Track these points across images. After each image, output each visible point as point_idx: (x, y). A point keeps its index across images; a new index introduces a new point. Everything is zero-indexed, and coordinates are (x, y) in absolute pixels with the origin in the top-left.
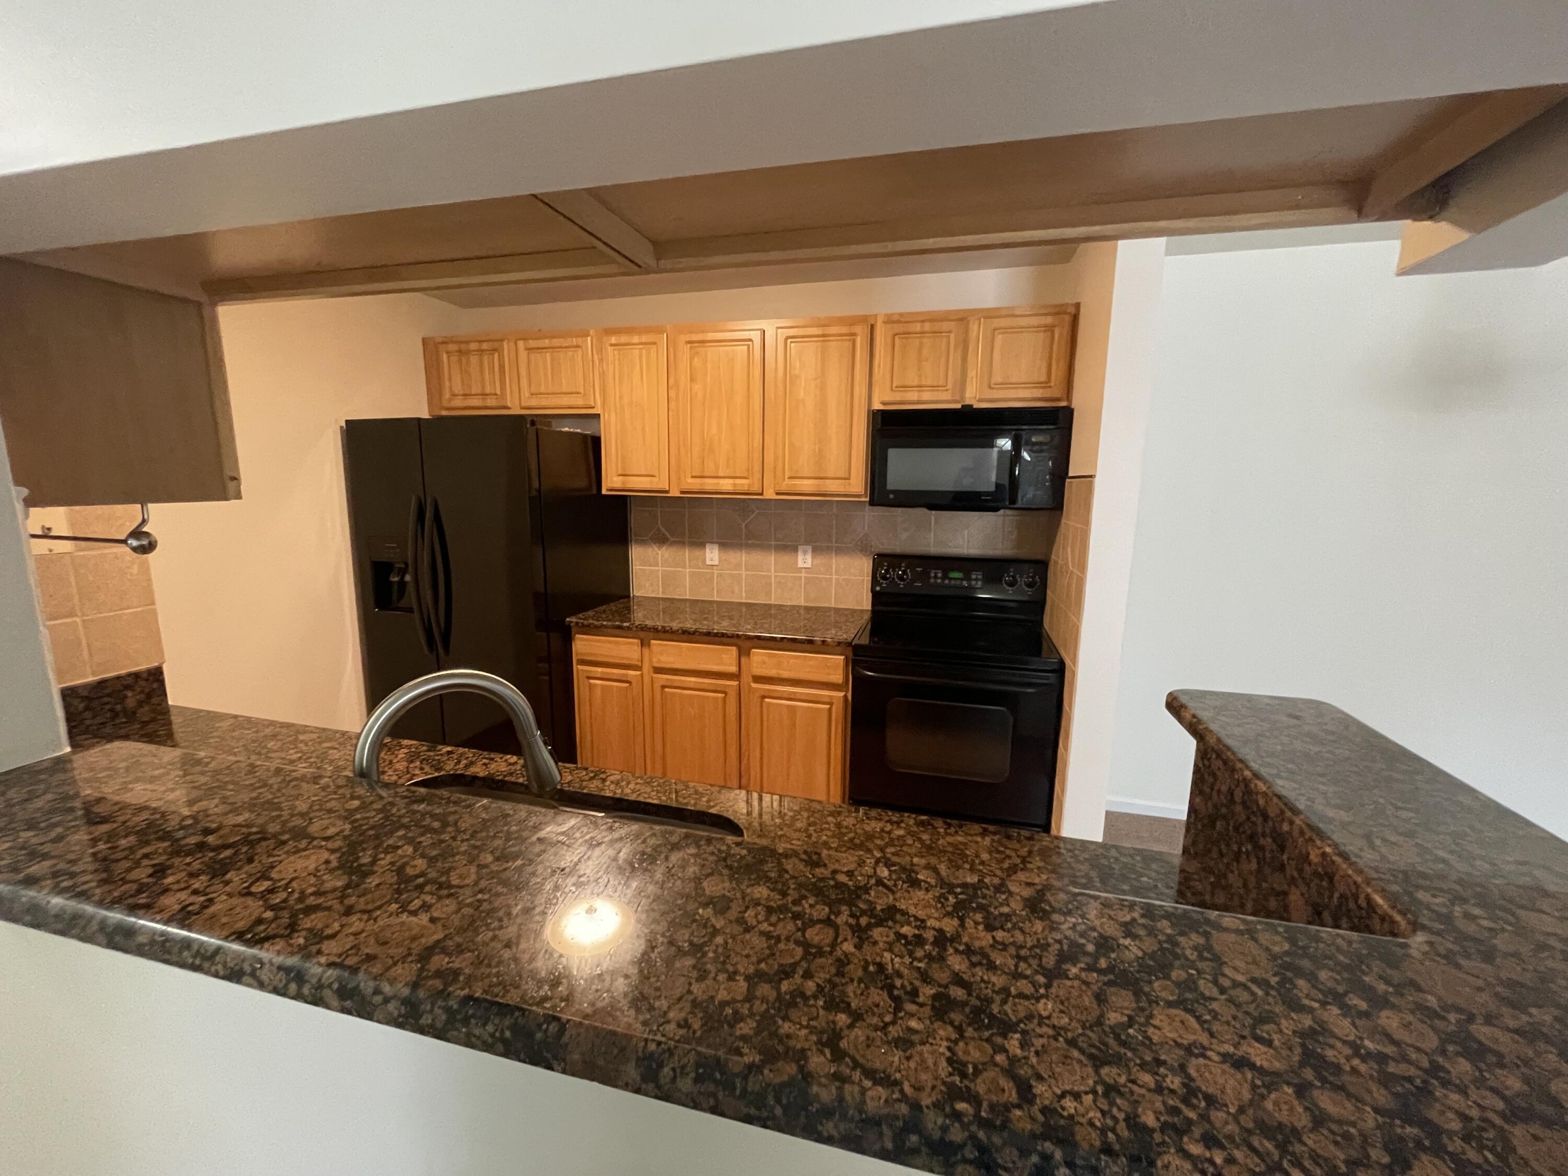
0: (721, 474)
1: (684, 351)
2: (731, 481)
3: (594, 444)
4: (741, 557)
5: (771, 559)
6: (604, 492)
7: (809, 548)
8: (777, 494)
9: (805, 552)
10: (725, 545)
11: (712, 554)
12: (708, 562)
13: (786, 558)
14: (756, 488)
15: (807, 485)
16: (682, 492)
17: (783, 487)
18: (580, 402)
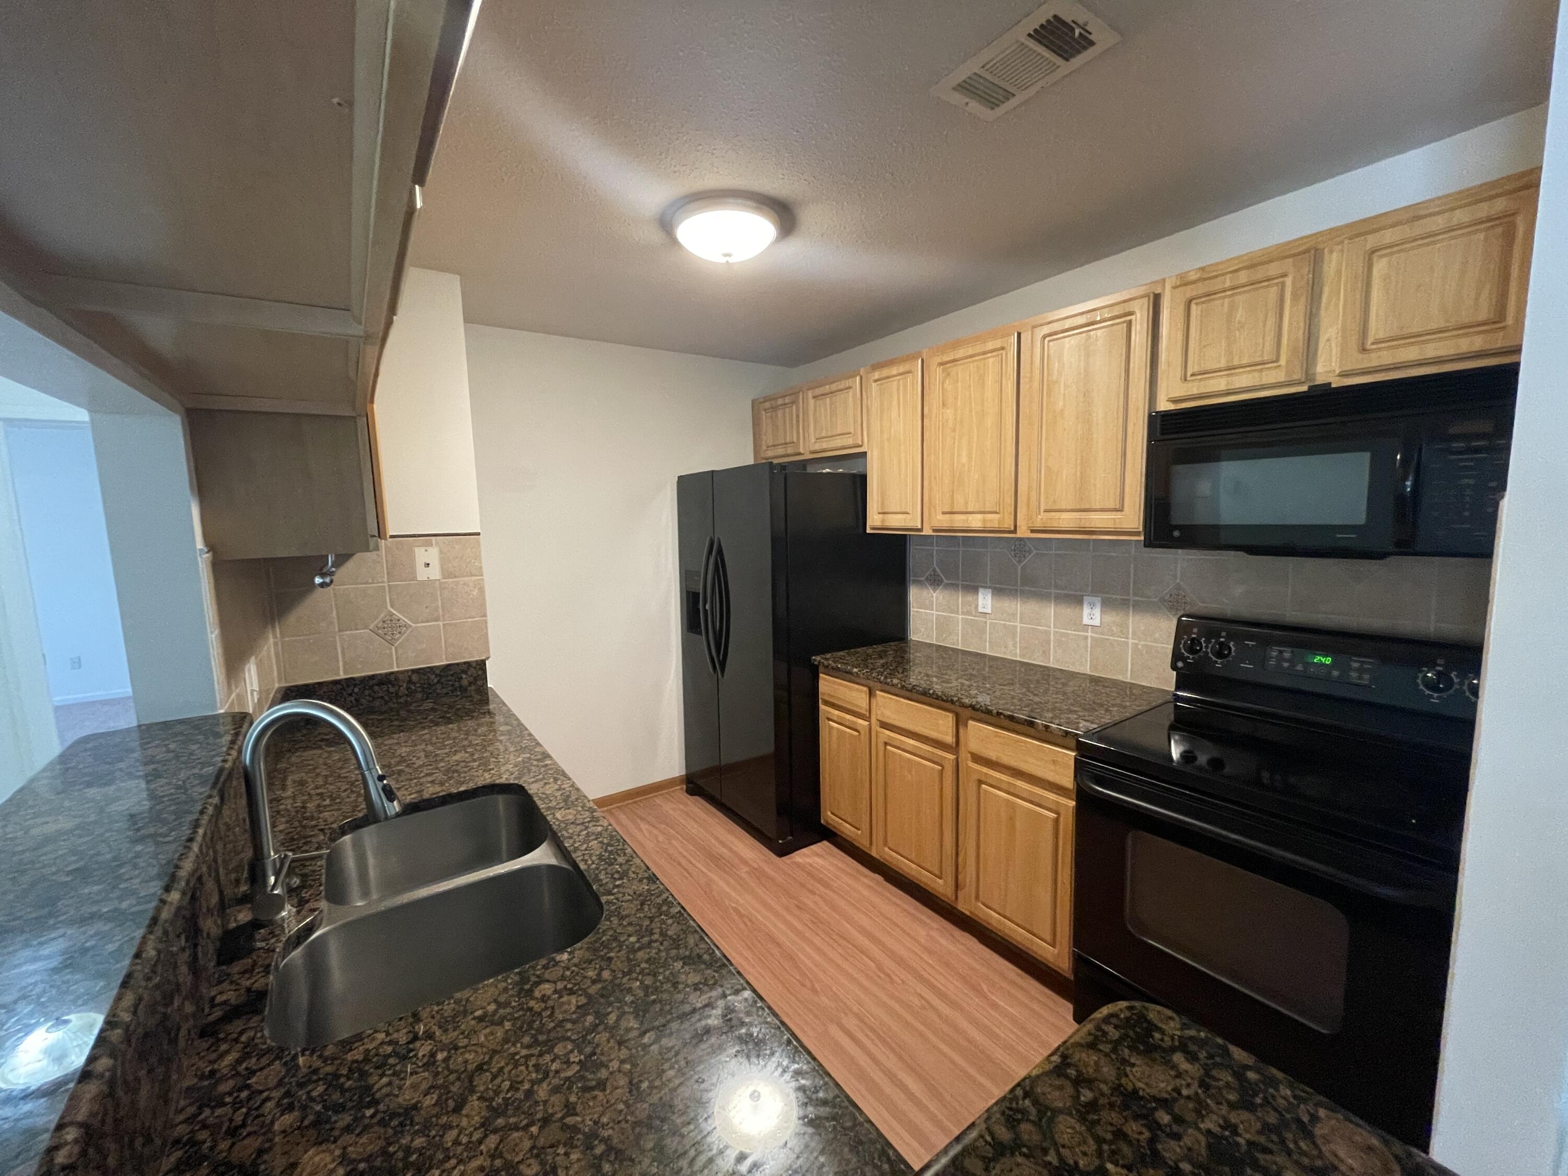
0: (970, 509)
1: (936, 373)
2: (979, 516)
3: (861, 481)
4: (1016, 607)
5: (1050, 611)
6: (868, 531)
7: (1098, 601)
8: (1033, 531)
9: (1092, 606)
10: (998, 592)
11: (985, 601)
12: (980, 610)
13: (1067, 611)
14: (1008, 524)
15: (1067, 520)
16: (934, 531)
17: (1038, 524)
18: (849, 441)
